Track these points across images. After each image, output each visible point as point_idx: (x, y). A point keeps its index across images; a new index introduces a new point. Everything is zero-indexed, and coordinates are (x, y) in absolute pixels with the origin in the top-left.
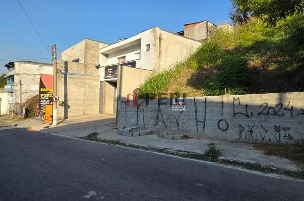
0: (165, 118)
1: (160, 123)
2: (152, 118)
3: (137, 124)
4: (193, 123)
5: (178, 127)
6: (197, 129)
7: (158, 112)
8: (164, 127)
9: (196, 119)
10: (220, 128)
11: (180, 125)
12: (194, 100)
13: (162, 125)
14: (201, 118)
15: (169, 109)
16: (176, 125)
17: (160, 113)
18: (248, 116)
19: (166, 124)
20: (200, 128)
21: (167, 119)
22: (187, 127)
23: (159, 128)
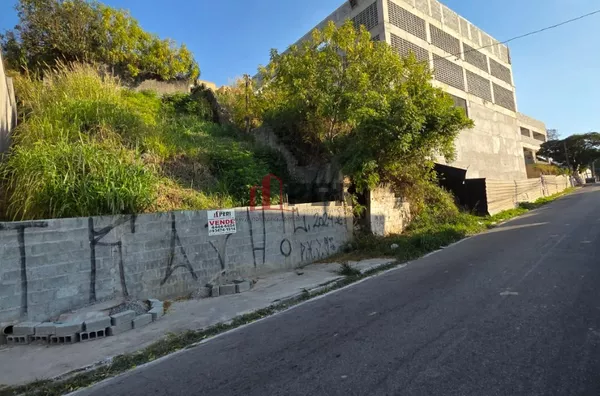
0: (191, 257)
1: (178, 272)
2: (152, 265)
4: (247, 254)
5: (223, 267)
6: (255, 264)
7: (173, 245)
8: (189, 279)
9: (253, 246)
10: (283, 253)
11: (226, 264)
13: (184, 276)
14: (258, 244)
15: (200, 234)
16: (218, 266)
17: (177, 247)
18: (306, 230)
19: (195, 270)
20: (259, 262)
21: (197, 258)
22: (239, 264)
23: (176, 286)
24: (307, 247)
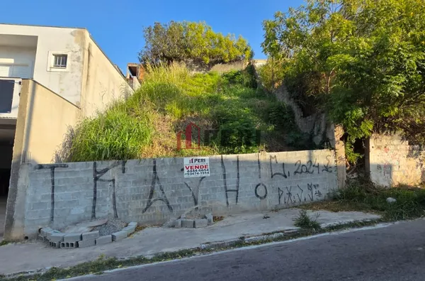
0: (168, 193)
1: (157, 205)
2: (137, 197)
3: (94, 216)
4: (220, 195)
5: (196, 203)
6: (227, 203)
7: (153, 183)
8: (166, 210)
9: (226, 187)
10: (258, 196)
11: (199, 201)
12: (222, 159)
13: (161, 207)
14: (231, 186)
15: (177, 175)
16: (193, 202)
17: (157, 185)
18: (286, 177)
19: (170, 204)
20: (231, 201)
21: (173, 194)
22: (211, 202)
23: (154, 214)
24: (286, 192)
